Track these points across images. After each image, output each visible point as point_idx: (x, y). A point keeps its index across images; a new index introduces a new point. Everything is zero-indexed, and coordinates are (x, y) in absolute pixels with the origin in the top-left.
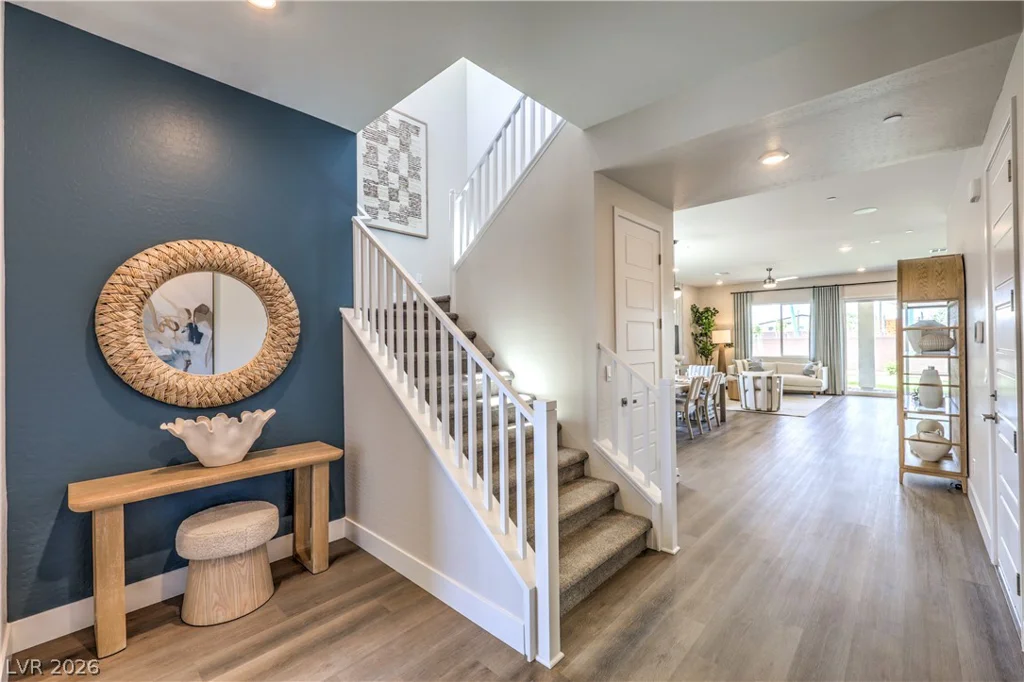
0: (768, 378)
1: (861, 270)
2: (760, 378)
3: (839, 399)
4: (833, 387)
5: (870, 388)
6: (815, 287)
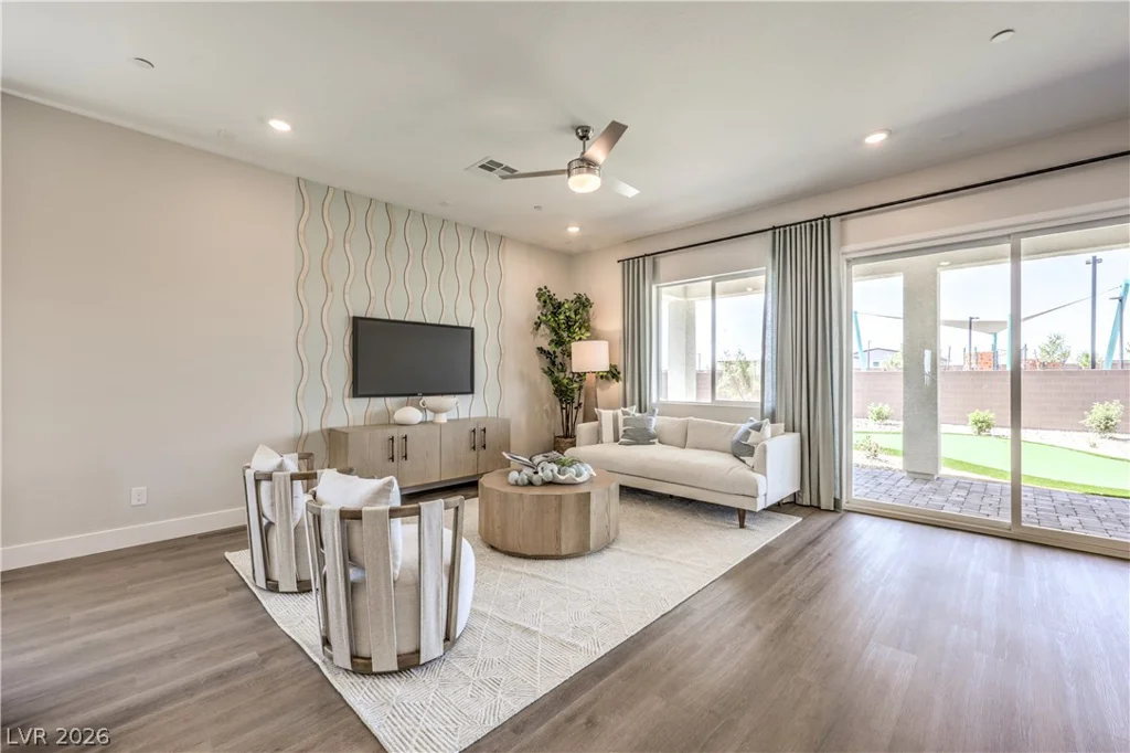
3: (827, 519)
4: (814, 486)
5: (927, 477)
6: (774, 228)
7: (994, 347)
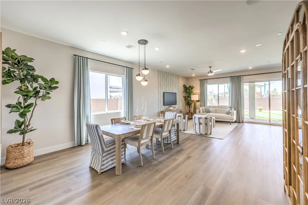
0: (205, 118)
1: (250, 68)
2: (201, 118)
3: (241, 124)
4: (239, 119)
5: (253, 119)
6: (231, 77)
7: (261, 91)
